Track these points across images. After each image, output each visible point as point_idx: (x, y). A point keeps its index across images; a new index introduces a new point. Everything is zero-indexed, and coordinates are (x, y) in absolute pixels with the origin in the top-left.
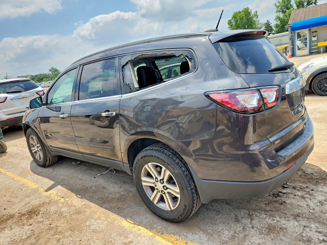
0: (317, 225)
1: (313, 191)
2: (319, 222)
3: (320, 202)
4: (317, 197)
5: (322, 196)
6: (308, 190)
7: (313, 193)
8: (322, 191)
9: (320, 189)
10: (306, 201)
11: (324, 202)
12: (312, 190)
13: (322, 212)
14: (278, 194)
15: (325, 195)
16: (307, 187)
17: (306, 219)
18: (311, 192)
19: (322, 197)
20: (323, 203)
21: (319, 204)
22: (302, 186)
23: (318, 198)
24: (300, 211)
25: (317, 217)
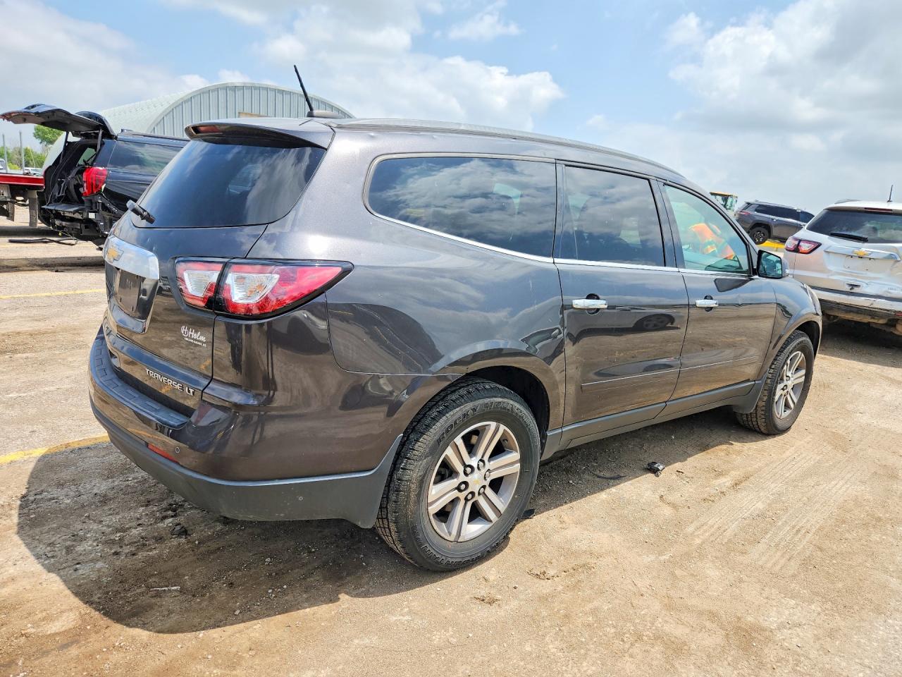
0: (63, 506)
1: (113, 551)
2: (61, 510)
3: (83, 539)
4: (95, 544)
5: (85, 550)
6: (127, 550)
7: (111, 549)
8: (94, 561)
9: (99, 565)
10: (109, 526)
11: (74, 543)
12: (116, 553)
13: (68, 527)
14: (174, 510)
15: (81, 557)
16: (134, 555)
17: (85, 504)
18: (116, 548)
19: (82, 549)
20: (75, 541)
21: (81, 533)
22: (148, 551)
23: (90, 543)
24: (106, 508)
25: (70, 516)
